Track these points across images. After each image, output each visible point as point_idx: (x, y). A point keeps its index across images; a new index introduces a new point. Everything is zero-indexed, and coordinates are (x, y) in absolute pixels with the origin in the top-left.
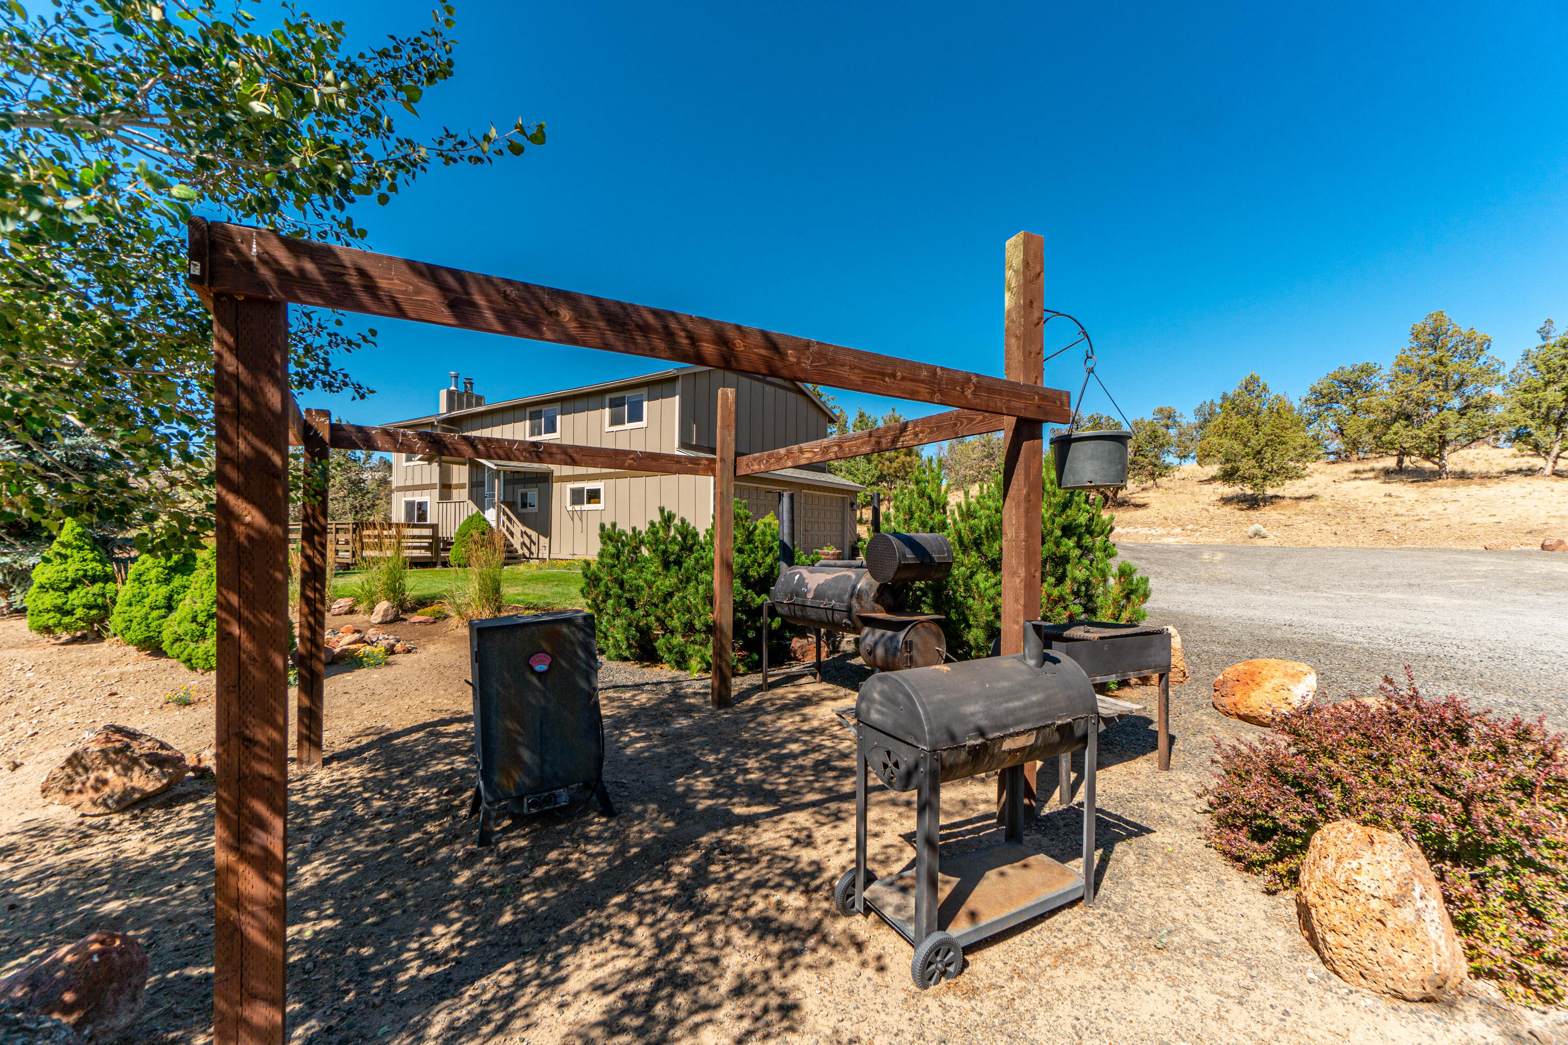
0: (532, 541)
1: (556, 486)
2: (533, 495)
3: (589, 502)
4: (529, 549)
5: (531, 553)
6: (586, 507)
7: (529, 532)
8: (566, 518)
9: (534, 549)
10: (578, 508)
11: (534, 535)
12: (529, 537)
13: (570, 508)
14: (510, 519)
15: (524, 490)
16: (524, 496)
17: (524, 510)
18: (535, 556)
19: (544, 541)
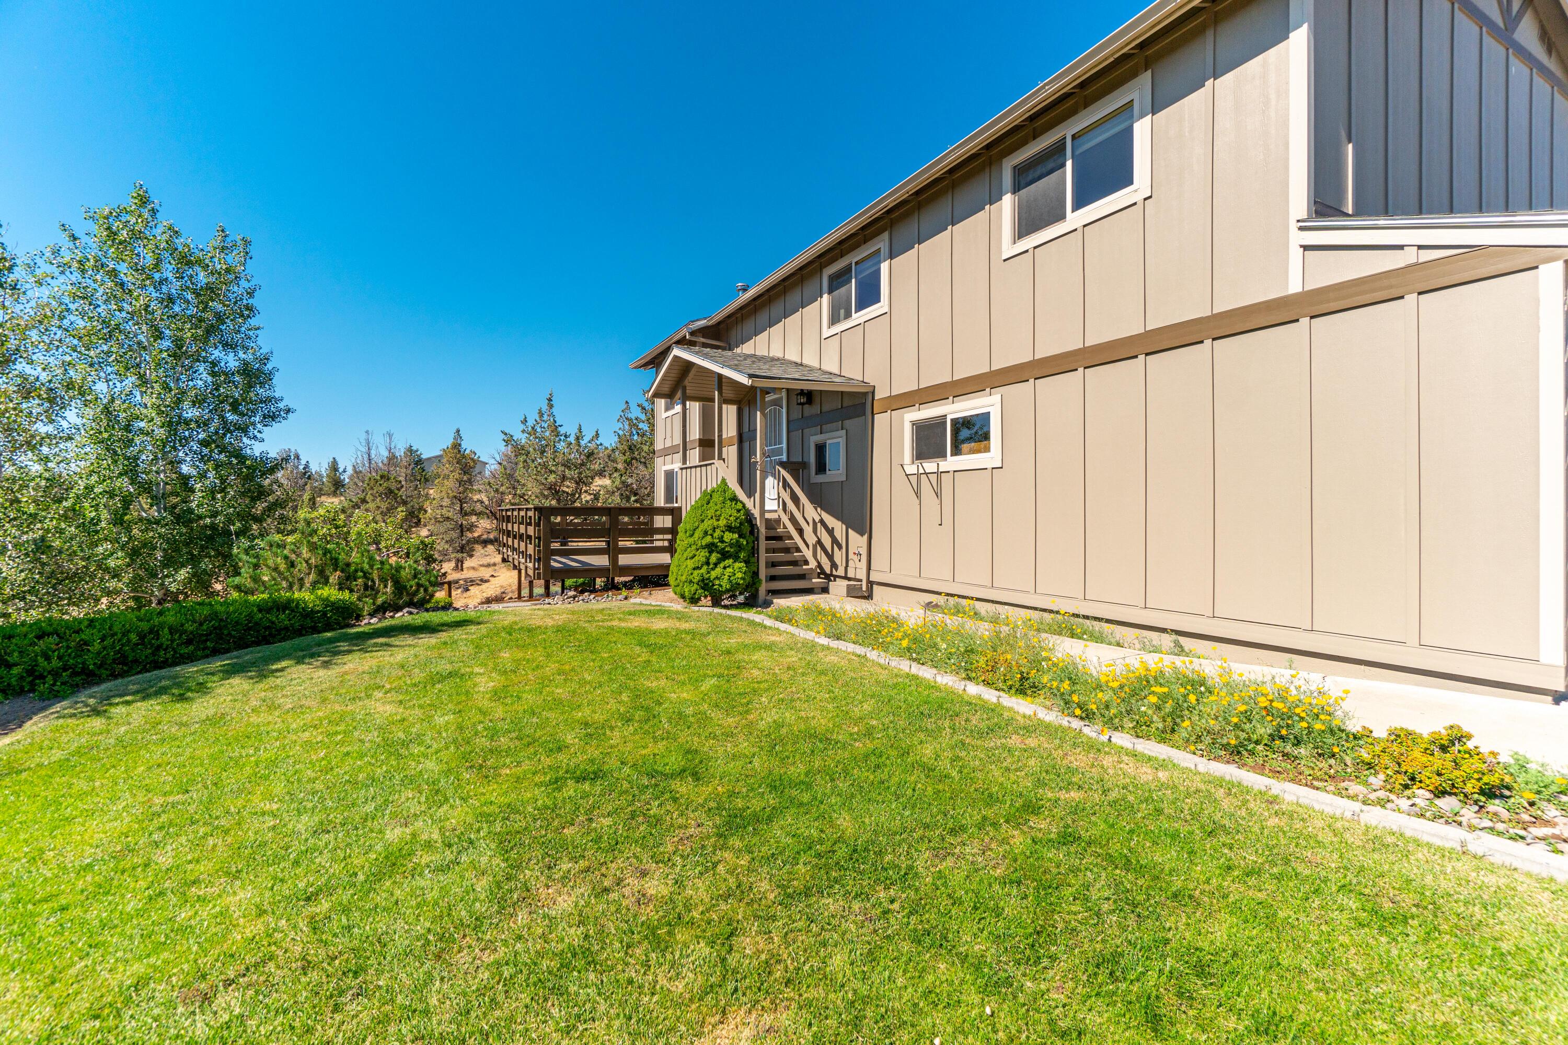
0: (835, 541)
1: (881, 421)
2: (836, 441)
3: (956, 451)
4: (830, 557)
5: (834, 566)
6: (951, 463)
7: (831, 521)
8: (903, 490)
9: (839, 556)
10: (930, 466)
11: (838, 527)
12: (830, 532)
13: (911, 469)
14: (795, 499)
15: (819, 438)
16: (821, 449)
17: (821, 479)
18: (841, 572)
19: (857, 541)
